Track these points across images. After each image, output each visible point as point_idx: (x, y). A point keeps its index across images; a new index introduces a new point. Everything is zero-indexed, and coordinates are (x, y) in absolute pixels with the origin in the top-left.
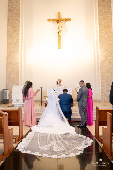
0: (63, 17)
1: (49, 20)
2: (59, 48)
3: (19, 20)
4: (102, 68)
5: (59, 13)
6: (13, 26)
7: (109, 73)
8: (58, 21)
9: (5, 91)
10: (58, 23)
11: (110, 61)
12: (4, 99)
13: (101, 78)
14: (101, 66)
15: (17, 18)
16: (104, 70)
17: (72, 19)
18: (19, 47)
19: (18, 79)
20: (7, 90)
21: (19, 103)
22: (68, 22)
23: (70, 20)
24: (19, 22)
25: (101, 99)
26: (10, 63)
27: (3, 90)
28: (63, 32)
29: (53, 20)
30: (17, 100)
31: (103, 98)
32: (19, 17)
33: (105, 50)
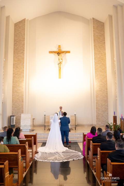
0: (63, 50)
1: (51, 52)
2: (60, 78)
3: (24, 53)
4: (97, 97)
5: (59, 46)
6: (19, 58)
7: (103, 101)
8: (59, 53)
9: (13, 117)
10: (58, 55)
11: (104, 90)
12: (11, 124)
13: (96, 106)
14: (96, 94)
15: (22, 51)
16: (99, 98)
17: (71, 52)
18: (23, 77)
19: (23, 106)
20: (14, 116)
21: (26, 128)
22: (67, 54)
23: (69, 52)
24: (24, 55)
25: (96, 124)
26: (16, 92)
27: (11, 116)
28: (63, 63)
29: (54, 52)
30: (25, 126)
31: (98, 123)
32: (24, 51)
33: (100, 81)
